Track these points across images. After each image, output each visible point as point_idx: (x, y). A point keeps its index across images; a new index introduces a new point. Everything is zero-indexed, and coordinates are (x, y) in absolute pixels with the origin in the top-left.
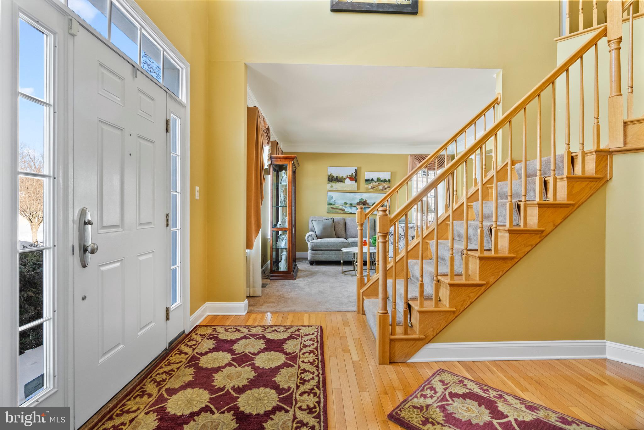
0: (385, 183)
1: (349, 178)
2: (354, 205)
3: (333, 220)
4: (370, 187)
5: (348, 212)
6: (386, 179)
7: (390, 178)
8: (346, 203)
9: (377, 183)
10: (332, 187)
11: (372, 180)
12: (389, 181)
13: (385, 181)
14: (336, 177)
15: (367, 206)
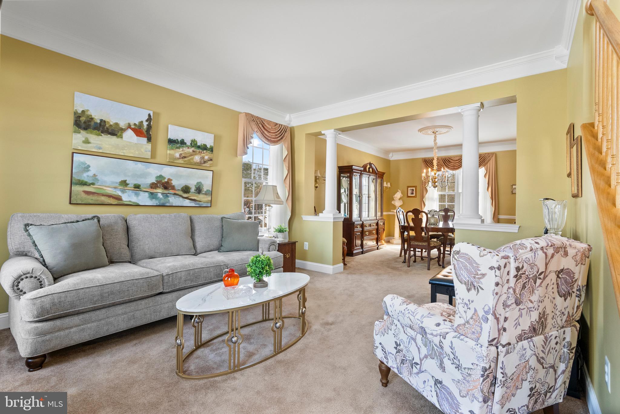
0: (205, 151)
1: (133, 129)
2: (146, 188)
3: (99, 221)
4: (177, 155)
5: (130, 201)
6: (205, 145)
7: (212, 145)
8: (124, 183)
9: (191, 150)
10: (87, 142)
11: (183, 143)
12: (211, 150)
13: (204, 148)
14: (99, 121)
15: (171, 191)
